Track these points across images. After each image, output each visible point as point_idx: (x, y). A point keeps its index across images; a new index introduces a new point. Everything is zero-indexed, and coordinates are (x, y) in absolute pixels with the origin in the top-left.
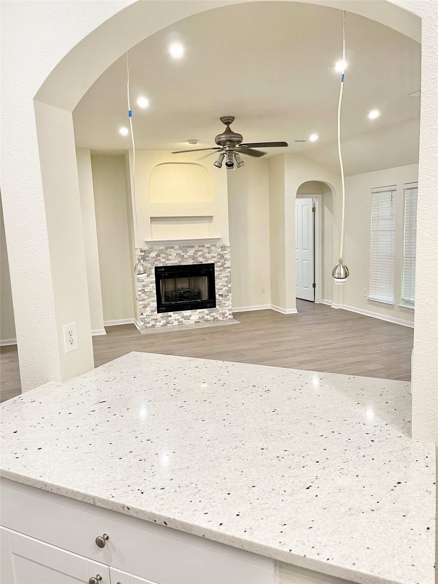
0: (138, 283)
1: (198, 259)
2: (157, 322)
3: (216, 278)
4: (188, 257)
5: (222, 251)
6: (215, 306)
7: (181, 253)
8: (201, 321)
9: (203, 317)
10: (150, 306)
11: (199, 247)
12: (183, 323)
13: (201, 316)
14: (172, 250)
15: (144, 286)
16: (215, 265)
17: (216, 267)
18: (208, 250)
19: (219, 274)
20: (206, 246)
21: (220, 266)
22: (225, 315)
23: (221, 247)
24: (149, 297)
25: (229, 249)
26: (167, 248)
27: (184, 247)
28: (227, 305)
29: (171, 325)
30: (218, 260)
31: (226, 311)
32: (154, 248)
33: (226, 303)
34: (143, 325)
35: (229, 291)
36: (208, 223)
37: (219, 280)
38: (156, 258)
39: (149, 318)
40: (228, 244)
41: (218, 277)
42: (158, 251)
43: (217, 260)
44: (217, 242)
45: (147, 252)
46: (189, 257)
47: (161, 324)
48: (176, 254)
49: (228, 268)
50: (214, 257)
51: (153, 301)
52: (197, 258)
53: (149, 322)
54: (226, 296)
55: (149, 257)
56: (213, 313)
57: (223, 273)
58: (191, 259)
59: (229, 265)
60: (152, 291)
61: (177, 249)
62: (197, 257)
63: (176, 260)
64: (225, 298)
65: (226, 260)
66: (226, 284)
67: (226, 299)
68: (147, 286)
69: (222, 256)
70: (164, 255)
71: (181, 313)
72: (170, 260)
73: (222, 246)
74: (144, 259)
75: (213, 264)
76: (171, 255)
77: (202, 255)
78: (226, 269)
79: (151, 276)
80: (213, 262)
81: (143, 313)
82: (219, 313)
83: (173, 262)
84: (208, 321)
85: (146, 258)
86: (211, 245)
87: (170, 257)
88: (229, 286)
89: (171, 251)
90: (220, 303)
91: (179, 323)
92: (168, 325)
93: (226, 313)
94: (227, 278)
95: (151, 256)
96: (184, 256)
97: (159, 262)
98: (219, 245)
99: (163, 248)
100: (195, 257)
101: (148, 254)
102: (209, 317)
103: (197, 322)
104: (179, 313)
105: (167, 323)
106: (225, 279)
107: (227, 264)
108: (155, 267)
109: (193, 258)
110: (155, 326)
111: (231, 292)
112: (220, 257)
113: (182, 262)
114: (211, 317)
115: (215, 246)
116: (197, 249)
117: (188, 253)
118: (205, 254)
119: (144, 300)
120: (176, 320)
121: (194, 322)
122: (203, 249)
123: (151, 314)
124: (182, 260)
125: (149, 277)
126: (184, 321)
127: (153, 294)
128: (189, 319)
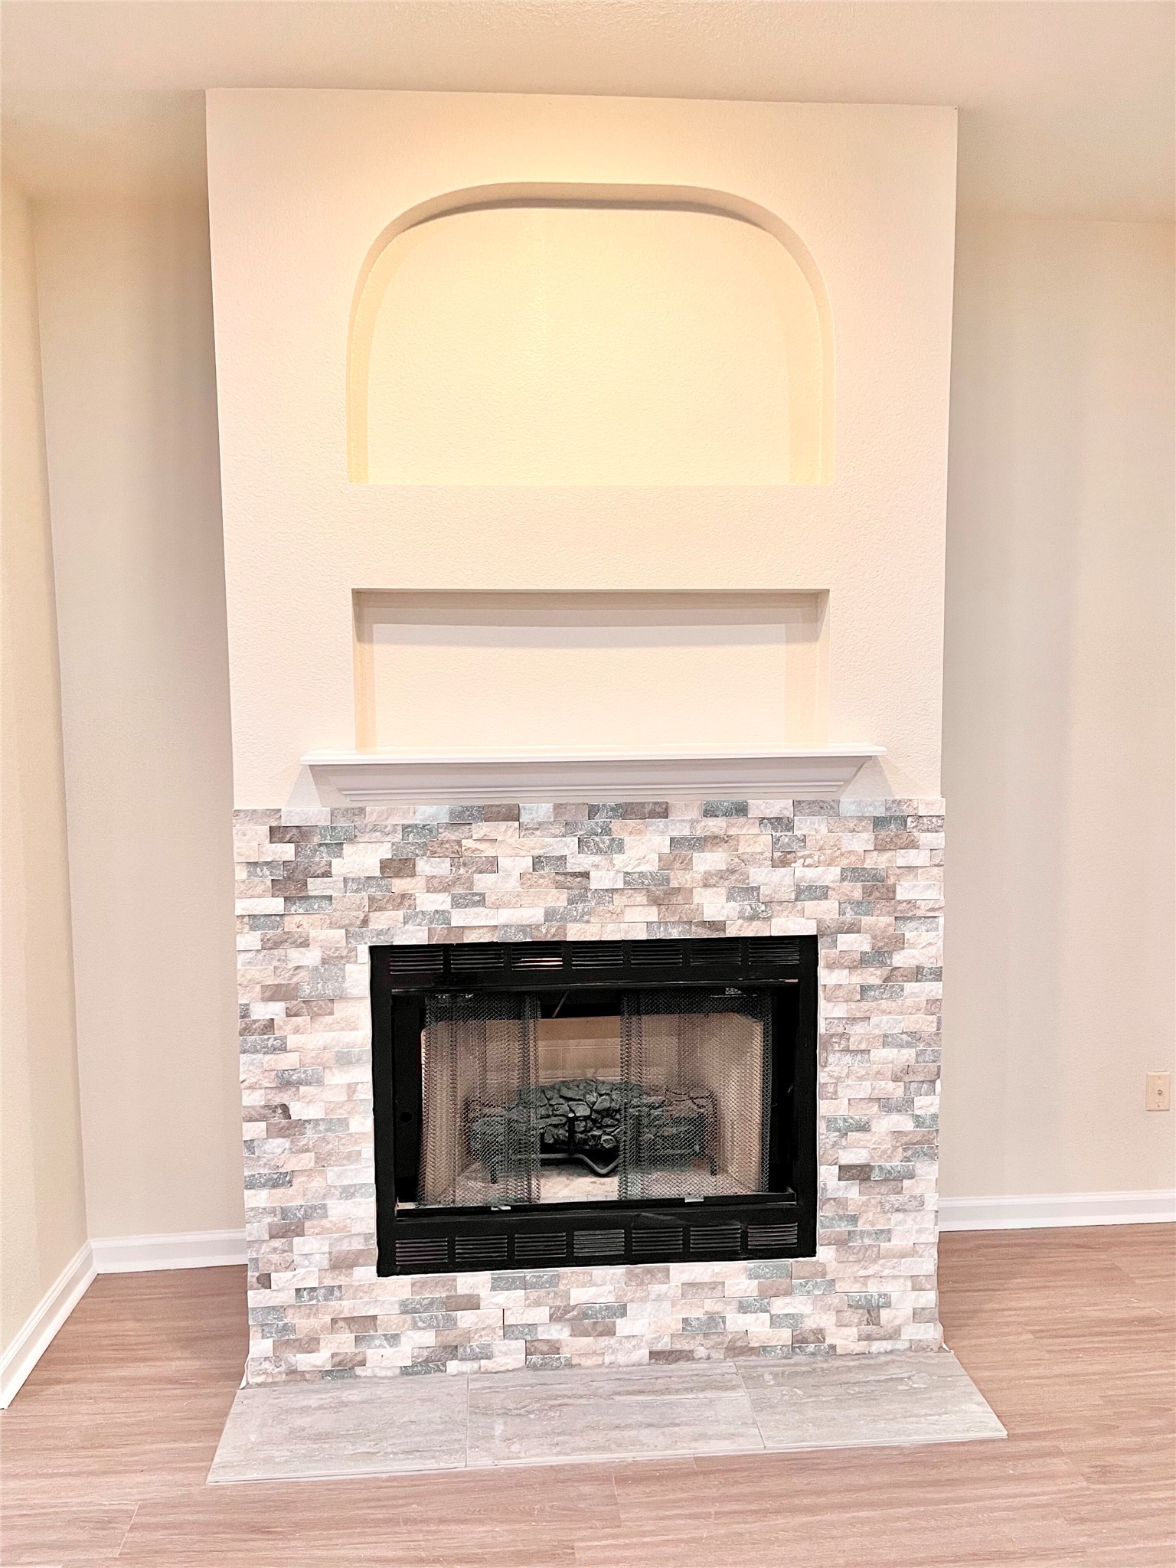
0: (243, 1058)
1: (696, 899)
2: (372, 1338)
3: (828, 1043)
4: (620, 885)
5: (880, 847)
6: (806, 1247)
7: (565, 852)
8: (701, 1352)
9: (714, 1321)
10: (325, 1223)
11: (709, 812)
12: (566, 1353)
13: (697, 1313)
14: (505, 830)
15: (286, 1082)
16: (823, 953)
17: (830, 967)
18: (776, 841)
19: (853, 1020)
20: (762, 806)
21: (863, 961)
22: (885, 1314)
23: (878, 823)
24: (317, 1158)
25: (938, 839)
26: (462, 818)
27: (593, 811)
28: (897, 1242)
29: (475, 1365)
30: (849, 916)
31: (893, 1288)
32: (374, 811)
33: (889, 1231)
34: (266, 1359)
35: (921, 1145)
36: (789, 640)
37: (848, 1058)
38: (379, 887)
39: (313, 1311)
40: (929, 799)
41: (841, 1035)
42: (398, 837)
43: (842, 913)
44: (847, 782)
45: (316, 840)
46: (625, 883)
47: (403, 1354)
48: (529, 862)
49: (917, 974)
50: (821, 893)
51: (346, 1188)
52: (684, 892)
53: (317, 1340)
54: (895, 1179)
55: (327, 874)
56: (787, 1300)
57: (884, 1012)
58: (641, 898)
59: (931, 951)
60: (344, 1123)
61: (539, 826)
62: (691, 891)
63: (532, 906)
64: (884, 1189)
65: (910, 919)
66: (897, 1091)
67: (892, 1198)
68: (310, 1084)
69: (878, 888)
70: (441, 867)
71: (553, 1282)
72: (482, 903)
73: (880, 812)
74: (292, 891)
75: (808, 945)
76: (491, 865)
77: (722, 875)
78: (908, 985)
79: (343, 1009)
80: (807, 928)
81: (273, 1276)
82: (835, 1300)
83: (504, 916)
84: (751, 1350)
85: (306, 884)
86: (797, 804)
87: (483, 882)
88: (926, 1104)
89: (493, 836)
90: (844, 1226)
91: (534, 1358)
92: (453, 1366)
93: (888, 1305)
94: (913, 1052)
95: (344, 871)
96: (586, 875)
97: (400, 914)
98: (859, 803)
99: (434, 816)
100: (674, 884)
101: (326, 858)
102: (757, 1327)
103: (671, 1352)
104: (533, 1286)
105: (445, 1348)
106: (890, 1053)
107: (913, 946)
108: (373, 950)
110: (359, 1371)
111: (932, 1156)
112: (867, 892)
113: (575, 920)
114: (775, 1321)
116: (686, 832)
117: (618, 859)
118: (752, 870)
119: (281, 1180)
120: (508, 1331)
121: (645, 1353)
122: (739, 828)
123: (328, 1282)
124: (571, 902)
125: (329, 1019)
126: (572, 1345)
127: (356, 1143)
128: (610, 1332)
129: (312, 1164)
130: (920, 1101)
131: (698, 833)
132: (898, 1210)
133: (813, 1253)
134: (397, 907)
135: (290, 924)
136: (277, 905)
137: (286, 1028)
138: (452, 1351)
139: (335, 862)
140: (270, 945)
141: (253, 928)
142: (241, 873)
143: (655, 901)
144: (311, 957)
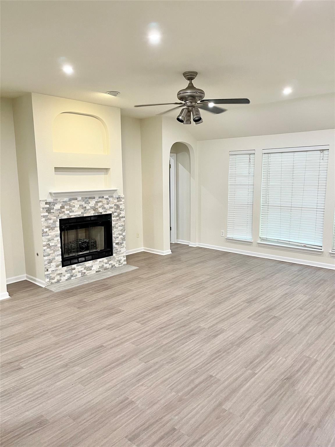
0: (43, 237)
1: (99, 210)
2: (62, 276)
3: (113, 227)
4: (90, 208)
5: (118, 201)
6: (112, 255)
7: (83, 204)
8: (101, 270)
9: (103, 265)
10: (55, 260)
11: (100, 198)
12: (86, 274)
13: (101, 265)
14: (75, 201)
15: (49, 240)
16: (112, 216)
17: (113, 217)
18: (107, 201)
19: (116, 224)
20: (106, 197)
21: (117, 216)
22: (121, 261)
23: (117, 198)
24: (54, 251)
25: (124, 200)
26: (70, 200)
27: (86, 198)
28: (122, 252)
29: (75, 278)
30: (115, 211)
31: (121, 258)
32: (59, 199)
34: (48, 282)
35: (123, 239)
36: (105, 175)
37: (116, 229)
38: (60, 210)
39: (54, 273)
40: (122, 195)
41: (115, 226)
42: (62, 203)
44: (114, 193)
45: (51, 204)
47: (66, 278)
48: (79, 206)
49: (122, 217)
50: (112, 208)
51: (57, 255)
52: (97, 209)
53: (55, 278)
54: (121, 244)
56: (110, 262)
57: (119, 223)
58: (92, 210)
59: (124, 214)
60: (57, 245)
61: (80, 200)
63: (79, 212)
65: (121, 210)
66: (121, 232)
67: (121, 246)
68: (52, 240)
69: (118, 206)
70: (68, 207)
71: (84, 264)
72: (73, 212)
74: (49, 212)
75: (110, 215)
76: (74, 206)
77: (101, 206)
78: (121, 219)
79: (56, 229)
80: (111, 212)
81: (49, 269)
82: (115, 260)
83: (76, 214)
84: (107, 269)
85: (50, 210)
86: (109, 196)
87: (73, 209)
90: (116, 251)
91: (82, 275)
92: (72, 278)
93: (121, 260)
94: (122, 227)
95: (56, 208)
96: (86, 207)
97: (63, 214)
98: (115, 196)
99: (67, 200)
101: (53, 207)
102: (107, 266)
103: (98, 271)
104: (82, 265)
106: (120, 228)
107: (122, 214)
108: (60, 220)
109: (95, 209)
110: (60, 281)
111: (125, 240)
113: (85, 213)
114: (109, 265)
115: (112, 197)
116: (97, 201)
117: (89, 205)
118: (105, 205)
119: (49, 255)
120: (79, 272)
121: (95, 272)
122: (103, 200)
123: (56, 269)
124: (84, 211)
125: (54, 230)
126: (87, 272)
127: (58, 248)
128: (91, 270)
129: (53, 252)
130: (123, 233)
131: (98, 201)
132: (122, 248)
133: (113, 255)
134: (62, 213)
135: (49, 217)
136: (47, 214)
137: (48, 232)
138: (72, 276)
139: (54, 207)
140: (46, 220)
141: (44, 218)
142: (42, 210)
143: (94, 210)
144: (51, 221)
